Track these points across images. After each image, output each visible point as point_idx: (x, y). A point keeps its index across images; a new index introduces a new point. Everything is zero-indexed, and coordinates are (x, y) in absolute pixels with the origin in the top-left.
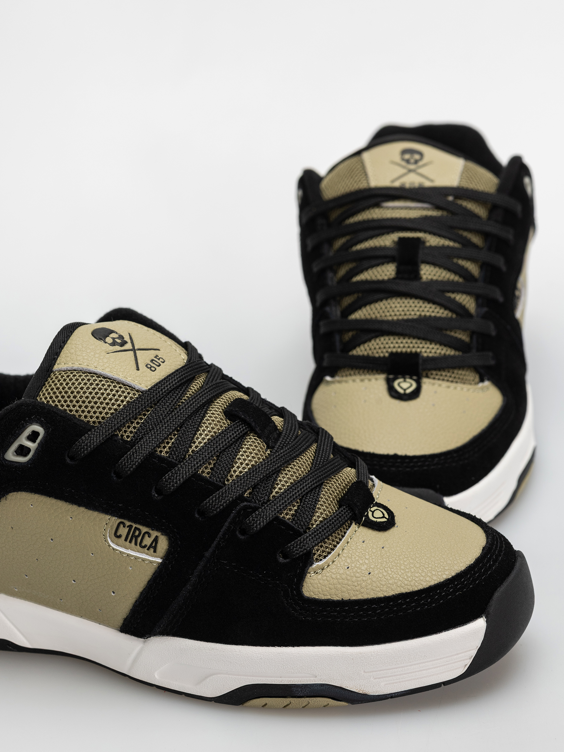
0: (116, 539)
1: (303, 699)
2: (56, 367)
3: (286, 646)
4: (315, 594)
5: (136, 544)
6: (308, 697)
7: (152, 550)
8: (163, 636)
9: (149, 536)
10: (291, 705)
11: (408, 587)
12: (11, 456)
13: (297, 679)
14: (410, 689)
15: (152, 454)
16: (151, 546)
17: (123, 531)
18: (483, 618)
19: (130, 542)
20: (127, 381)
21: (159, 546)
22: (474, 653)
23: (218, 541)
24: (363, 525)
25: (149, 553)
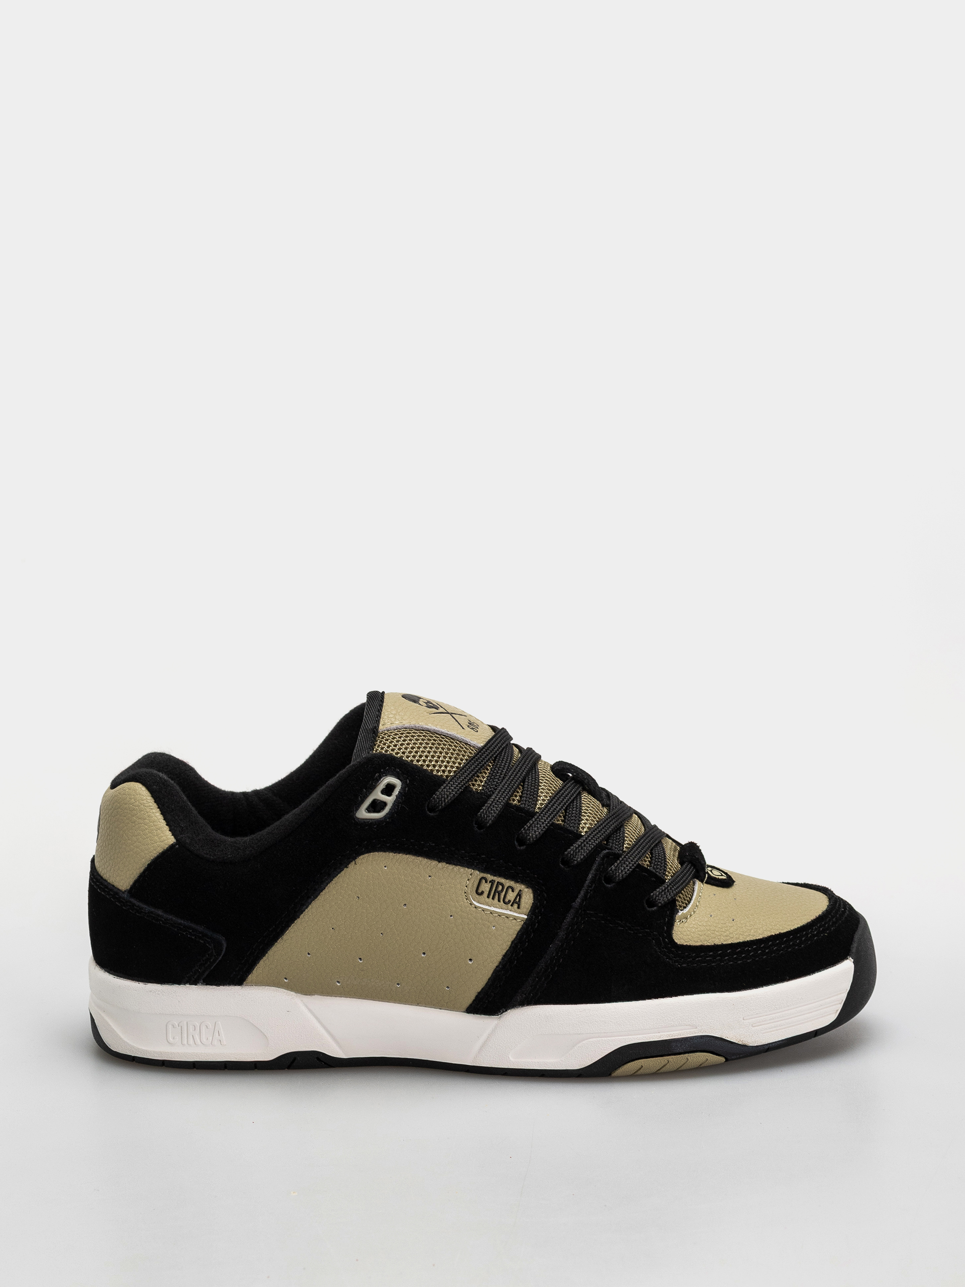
0: (477, 896)
1: (682, 1055)
2: (381, 728)
3: (663, 997)
4: (687, 942)
5: (499, 901)
6: (688, 1052)
7: (516, 906)
8: (522, 1007)
9: (513, 891)
10: (668, 1064)
11: (774, 931)
12: (363, 813)
13: (677, 1032)
14: (786, 1038)
15: (508, 805)
16: (514, 902)
17: (485, 887)
18: (850, 960)
19: (493, 898)
20: (462, 737)
21: (523, 900)
22: (844, 996)
23: (586, 890)
24: (707, 883)
25: (513, 909)
